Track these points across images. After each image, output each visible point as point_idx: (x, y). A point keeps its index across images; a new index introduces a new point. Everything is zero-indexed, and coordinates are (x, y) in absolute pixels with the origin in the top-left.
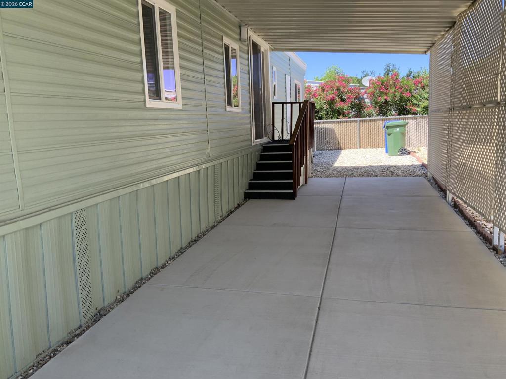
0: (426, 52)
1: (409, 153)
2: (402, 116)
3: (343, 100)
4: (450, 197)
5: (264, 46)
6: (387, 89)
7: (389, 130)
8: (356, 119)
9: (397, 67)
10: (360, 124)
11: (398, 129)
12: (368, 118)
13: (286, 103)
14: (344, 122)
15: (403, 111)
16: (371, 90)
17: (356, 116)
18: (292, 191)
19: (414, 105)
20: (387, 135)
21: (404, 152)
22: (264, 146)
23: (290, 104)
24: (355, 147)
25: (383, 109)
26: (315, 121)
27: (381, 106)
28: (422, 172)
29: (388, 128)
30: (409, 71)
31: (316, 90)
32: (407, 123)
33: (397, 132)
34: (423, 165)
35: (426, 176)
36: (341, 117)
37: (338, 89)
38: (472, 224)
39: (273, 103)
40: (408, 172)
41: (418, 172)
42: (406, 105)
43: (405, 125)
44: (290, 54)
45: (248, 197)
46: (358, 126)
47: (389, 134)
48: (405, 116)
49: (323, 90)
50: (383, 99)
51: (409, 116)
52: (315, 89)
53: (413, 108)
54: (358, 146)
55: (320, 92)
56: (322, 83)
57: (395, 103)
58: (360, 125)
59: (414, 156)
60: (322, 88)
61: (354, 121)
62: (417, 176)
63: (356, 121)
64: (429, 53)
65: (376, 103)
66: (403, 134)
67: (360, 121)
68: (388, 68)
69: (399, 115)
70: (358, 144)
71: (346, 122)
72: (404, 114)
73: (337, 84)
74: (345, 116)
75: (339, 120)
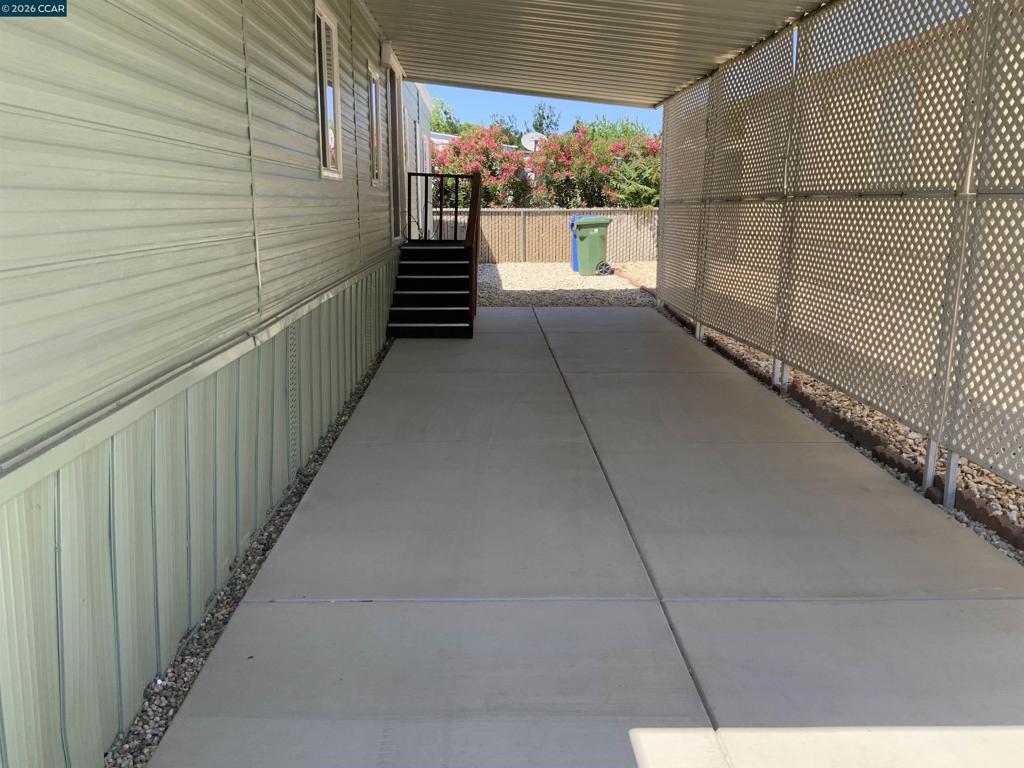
0: (655, 106)
1: (612, 272)
2: (595, 208)
3: (493, 174)
4: (702, 331)
5: (399, 71)
6: (569, 159)
7: (582, 230)
8: (518, 210)
9: (557, 113)
10: (524, 218)
11: (596, 230)
12: (537, 209)
13: (417, 174)
14: (499, 213)
15: (594, 199)
16: (543, 159)
17: (517, 203)
18: (467, 325)
19: (615, 189)
20: (578, 239)
21: (605, 269)
22: (403, 251)
23: (424, 178)
24: (516, 260)
25: (562, 194)
26: (482, 210)
27: (559, 189)
28: (646, 299)
29: (580, 227)
30: (578, 122)
31: (445, 151)
32: (611, 221)
33: (593, 236)
34: (643, 290)
35: (653, 306)
36: (492, 204)
37: (486, 152)
38: (740, 363)
39: (410, 175)
40: (624, 299)
41: (639, 300)
42: (600, 188)
43: (608, 224)
44: (419, 85)
45: (392, 334)
46: (521, 222)
47: (582, 239)
48: (599, 209)
49: (458, 153)
50: (560, 176)
51: (606, 208)
52: (440, 148)
53: (612, 194)
54: (522, 258)
55: (450, 155)
56: (454, 140)
57: (582, 183)
58: (525, 221)
59: (622, 277)
60: (455, 148)
61: (515, 214)
62: (639, 305)
63: (519, 214)
64: (661, 109)
65: (550, 183)
66: (603, 238)
67: (525, 213)
68: (541, 112)
69: (588, 206)
70: (521, 255)
71: (501, 213)
72: (598, 205)
73: (482, 143)
74: (498, 203)
75: (490, 209)
